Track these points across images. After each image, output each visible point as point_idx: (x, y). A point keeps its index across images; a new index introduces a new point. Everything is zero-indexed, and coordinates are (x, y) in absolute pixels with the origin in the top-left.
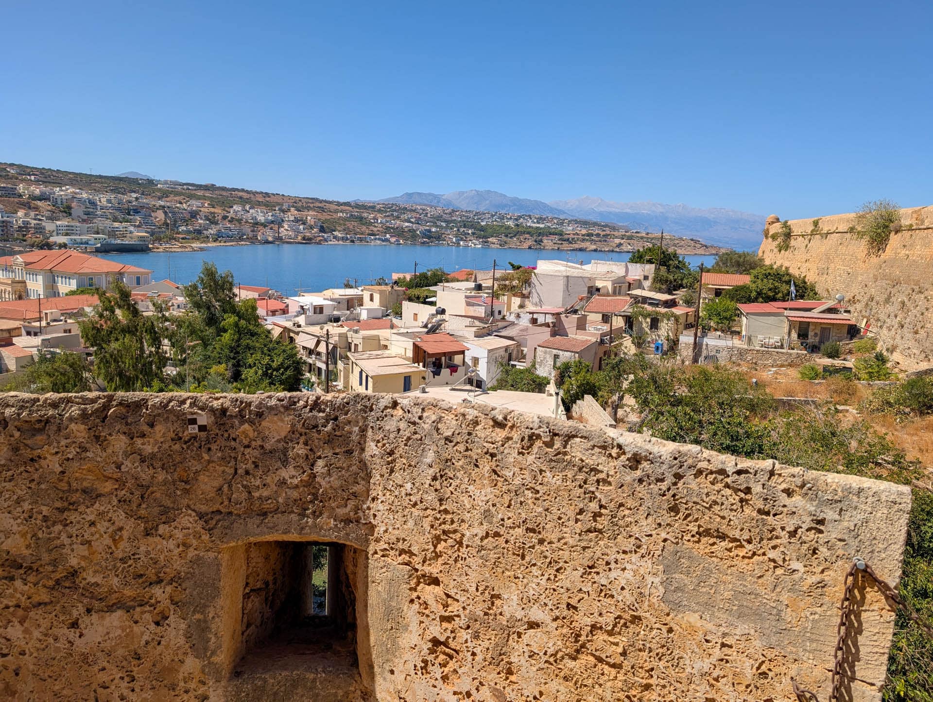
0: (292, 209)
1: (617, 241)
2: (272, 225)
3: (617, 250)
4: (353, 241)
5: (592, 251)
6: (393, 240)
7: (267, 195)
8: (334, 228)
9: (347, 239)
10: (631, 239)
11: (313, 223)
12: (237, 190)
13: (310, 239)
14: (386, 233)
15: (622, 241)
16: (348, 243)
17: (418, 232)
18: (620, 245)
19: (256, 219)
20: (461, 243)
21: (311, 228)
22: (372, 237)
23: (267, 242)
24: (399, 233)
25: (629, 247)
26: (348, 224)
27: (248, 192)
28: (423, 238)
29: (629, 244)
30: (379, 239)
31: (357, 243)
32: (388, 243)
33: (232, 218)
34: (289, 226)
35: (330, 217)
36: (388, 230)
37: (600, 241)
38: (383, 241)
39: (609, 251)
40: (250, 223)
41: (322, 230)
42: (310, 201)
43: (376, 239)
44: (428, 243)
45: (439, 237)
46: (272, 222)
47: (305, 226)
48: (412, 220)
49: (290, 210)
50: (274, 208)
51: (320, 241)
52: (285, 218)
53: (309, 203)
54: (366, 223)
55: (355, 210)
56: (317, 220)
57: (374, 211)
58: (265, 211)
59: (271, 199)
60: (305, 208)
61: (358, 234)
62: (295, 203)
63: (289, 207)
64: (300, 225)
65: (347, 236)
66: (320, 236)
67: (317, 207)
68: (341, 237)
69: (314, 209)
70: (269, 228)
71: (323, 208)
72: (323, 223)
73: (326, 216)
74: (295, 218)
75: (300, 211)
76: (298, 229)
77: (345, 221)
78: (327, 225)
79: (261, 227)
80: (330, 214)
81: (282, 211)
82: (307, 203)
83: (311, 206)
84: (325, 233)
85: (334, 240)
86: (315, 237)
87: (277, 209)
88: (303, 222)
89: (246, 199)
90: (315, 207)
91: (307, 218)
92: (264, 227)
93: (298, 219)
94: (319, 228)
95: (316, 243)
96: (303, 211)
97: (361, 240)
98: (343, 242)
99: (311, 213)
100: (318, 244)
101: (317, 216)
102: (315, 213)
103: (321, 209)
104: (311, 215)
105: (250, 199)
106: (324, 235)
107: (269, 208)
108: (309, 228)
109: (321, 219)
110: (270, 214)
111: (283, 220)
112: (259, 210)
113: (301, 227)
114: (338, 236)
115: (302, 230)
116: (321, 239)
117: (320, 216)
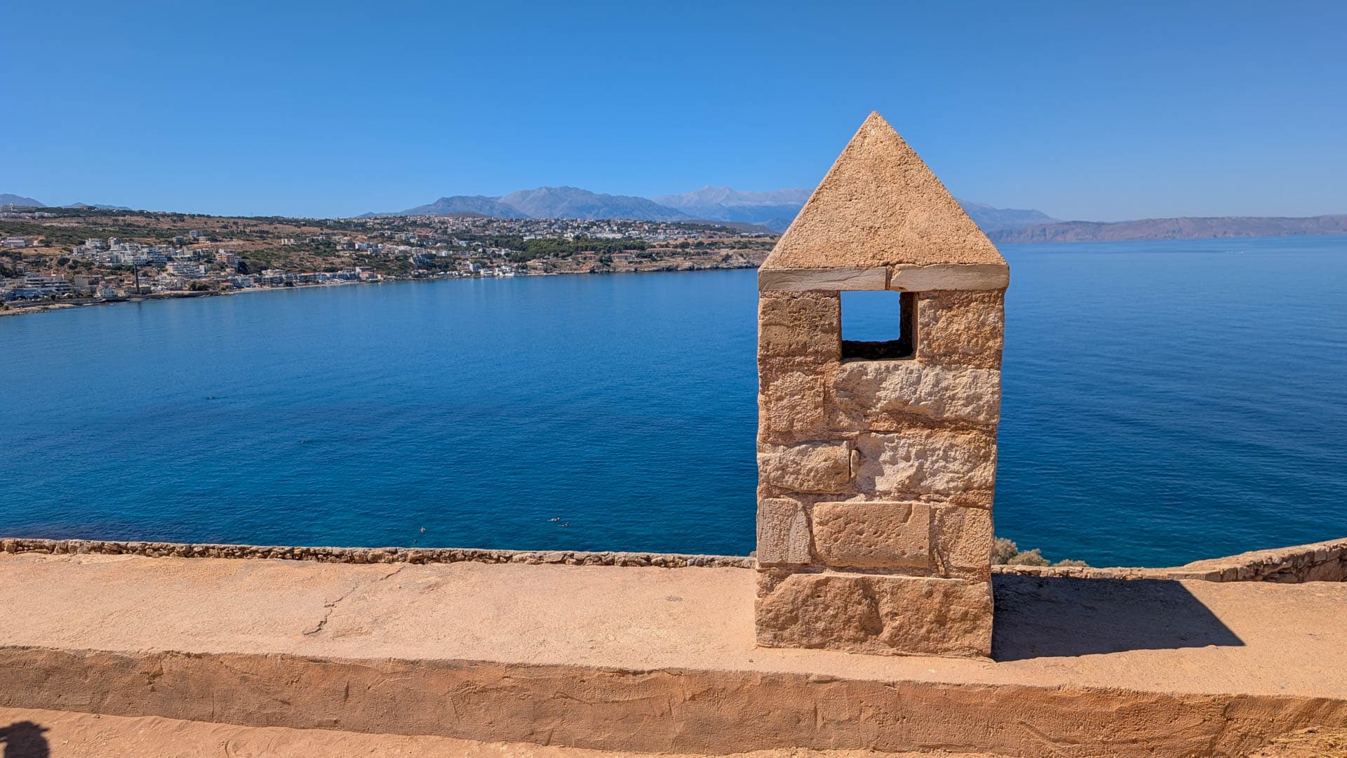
0: (202, 239)
1: (724, 252)
2: (147, 269)
3: (724, 265)
4: (290, 284)
5: (687, 270)
6: (364, 275)
7: (181, 217)
8: (264, 263)
9: (281, 280)
10: (746, 247)
11: (225, 260)
12: (131, 213)
13: (204, 287)
14: (355, 265)
15: (731, 252)
16: (281, 287)
17: (411, 260)
18: (727, 258)
19: (118, 261)
20: (482, 272)
21: (222, 267)
22: (328, 275)
23: (115, 300)
24: (379, 263)
25: (742, 260)
26: (295, 257)
27: (148, 215)
28: (419, 267)
29: (742, 255)
30: (340, 277)
31: (299, 286)
32: (356, 282)
33: (75, 262)
34: (176, 268)
35: (267, 246)
36: (360, 259)
37: (698, 254)
38: (348, 279)
39: (711, 268)
40: (108, 268)
41: (242, 268)
42: (254, 222)
43: (334, 277)
44: (426, 275)
45: (447, 265)
46: (148, 263)
47: (210, 265)
48: (412, 241)
49: (198, 240)
50: (170, 240)
51: (223, 289)
52: (176, 254)
53: (249, 225)
54: (325, 251)
55: (325, 231)
56: (239, 254)
57: (357, 231)
58: (139, 246)
59: (179, 224)
60: (232, 235)
61: (304, 272)
62: (225, 227)
63: (199, 236)
64: (201, 264)
65: (284, 276)
66: (227, 281)
67: (257, 232)
68: (271, 279)
69: (249, 236)
70: (140, 273)
71: (268, 232)
72: (244, 258)
73: (260, 245)
74: (195, 253)
75: (216, 241)
76: (192, 271)
77: (289, 252)
78: (253, 260)
79: (128, 273)
80: (269, 241)
81: (182, 243)
82: (245, 226)
83: (248, 231)
84: (244, 274)
85: (257, 285)
86: (218, 282)
87: (174, 239)
88: (209, 259)
89: (139, 227)
90: (254, 232)
91: (217, 252)
92: (133, 273)
93: (202, 254)
94: (237, 266)
95: (212, 294)
96: (220, 241)
97: (306, 280)
98: (272, 286)
99: (235, 242)
100: (217, 294)
101: (242, 248)
102: (241, 243)
103: (263, 235)
104: (234, 245)
105: (144, 227)
106: (240, 278)
107: (162, 239)
108: (218, 267)
109: (247, 252)
110: (146, 250)
111: (170, 259)
112: (127, 245)
113: (202, 267)
114: (267, 277)
115: (203, 271)
116: (227, 287)
117: (250, 247)
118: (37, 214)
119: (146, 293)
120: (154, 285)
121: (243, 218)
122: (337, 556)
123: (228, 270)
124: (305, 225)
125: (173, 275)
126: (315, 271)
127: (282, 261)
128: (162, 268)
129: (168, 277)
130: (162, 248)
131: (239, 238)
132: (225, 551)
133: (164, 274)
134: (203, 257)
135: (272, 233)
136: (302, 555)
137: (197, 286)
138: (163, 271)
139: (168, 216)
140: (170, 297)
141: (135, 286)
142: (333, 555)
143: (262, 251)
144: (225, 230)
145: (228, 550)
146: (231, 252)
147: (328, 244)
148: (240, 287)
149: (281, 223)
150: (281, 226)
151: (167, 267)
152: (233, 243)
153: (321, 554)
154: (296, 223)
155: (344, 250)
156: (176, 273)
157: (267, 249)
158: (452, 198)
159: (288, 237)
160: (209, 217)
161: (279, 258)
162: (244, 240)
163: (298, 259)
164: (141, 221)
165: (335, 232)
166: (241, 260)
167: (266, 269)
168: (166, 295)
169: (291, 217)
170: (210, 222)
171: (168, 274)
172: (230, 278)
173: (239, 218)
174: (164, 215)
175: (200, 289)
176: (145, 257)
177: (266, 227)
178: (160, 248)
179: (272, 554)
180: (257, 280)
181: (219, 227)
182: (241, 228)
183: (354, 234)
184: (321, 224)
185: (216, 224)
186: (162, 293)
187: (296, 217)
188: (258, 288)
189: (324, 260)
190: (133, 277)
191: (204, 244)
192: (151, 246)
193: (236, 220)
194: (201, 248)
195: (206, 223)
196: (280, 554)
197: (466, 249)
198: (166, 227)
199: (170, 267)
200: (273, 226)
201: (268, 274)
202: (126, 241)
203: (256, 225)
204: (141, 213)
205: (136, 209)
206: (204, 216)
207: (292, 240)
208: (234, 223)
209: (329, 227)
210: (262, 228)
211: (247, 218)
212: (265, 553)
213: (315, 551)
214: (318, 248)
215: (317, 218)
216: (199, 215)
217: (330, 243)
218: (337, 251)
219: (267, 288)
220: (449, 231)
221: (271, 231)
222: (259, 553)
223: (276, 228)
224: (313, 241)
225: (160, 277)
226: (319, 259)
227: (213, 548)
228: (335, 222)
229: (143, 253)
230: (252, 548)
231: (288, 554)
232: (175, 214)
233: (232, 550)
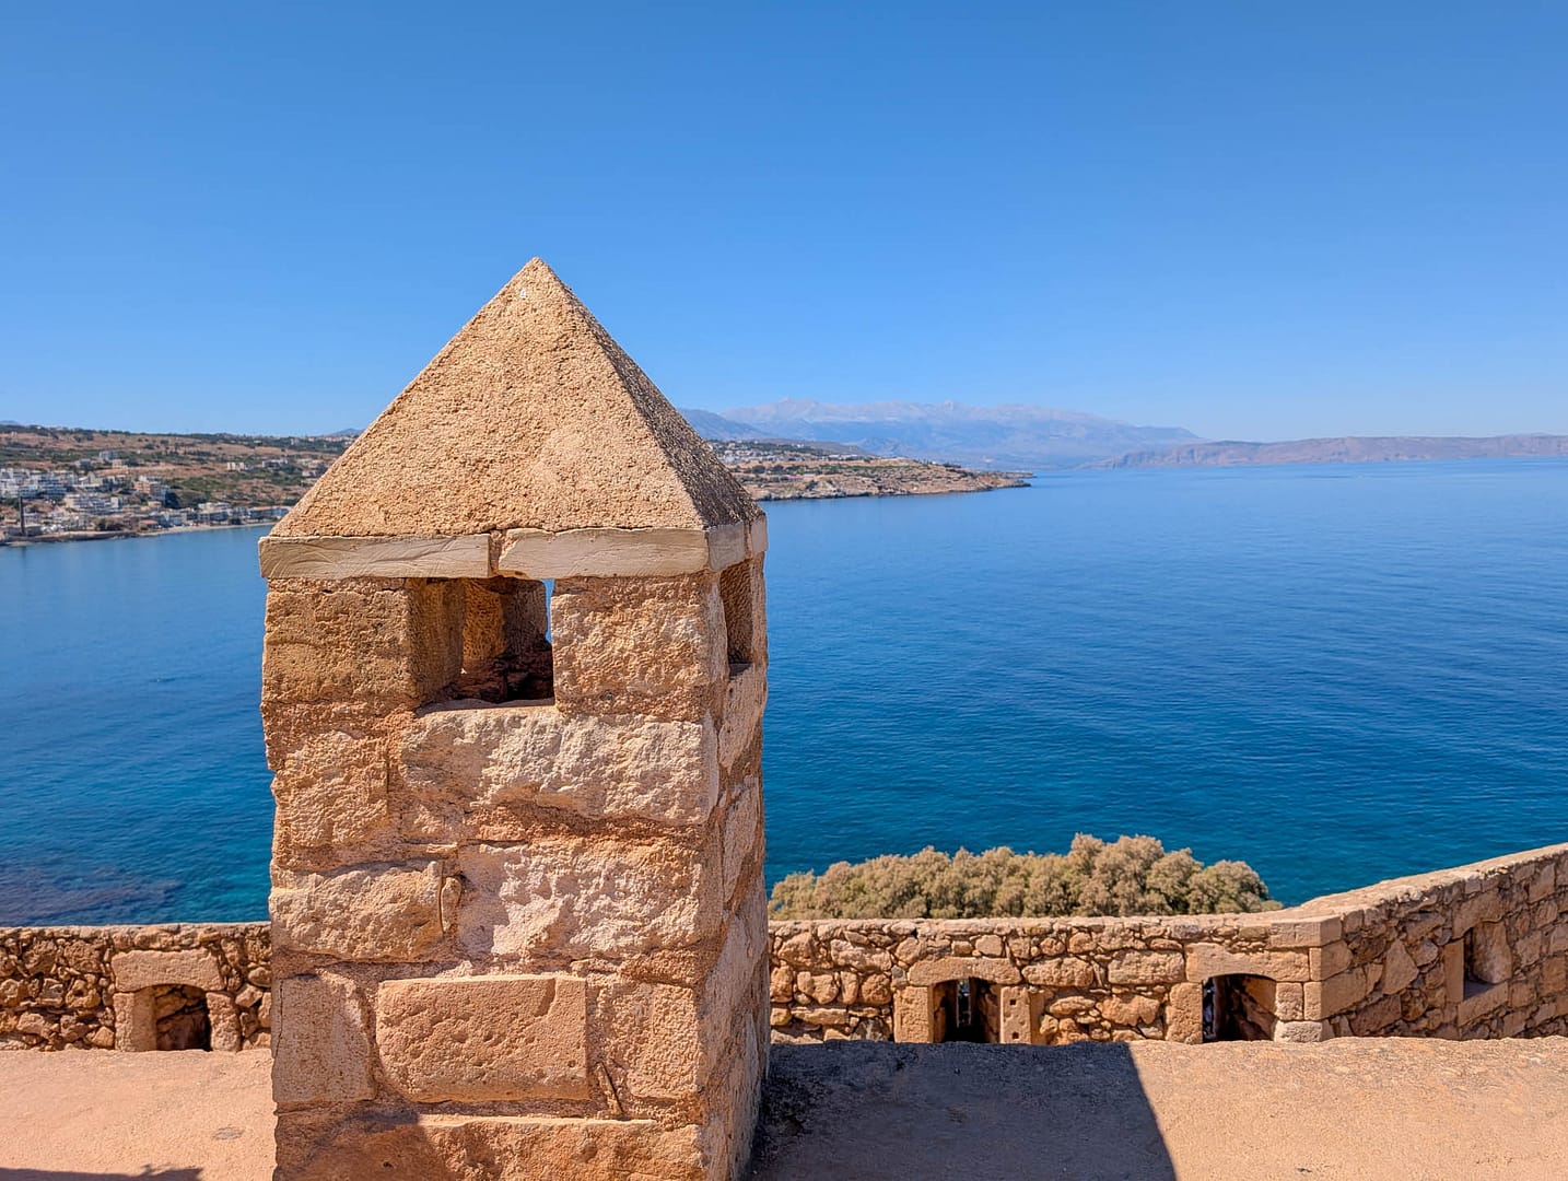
0: (116, 462)
1: (808, 478)
2: (38, 502)
3: (808, 494)
4: (236, 522)
5: (762, 500)
7: (89, 434)
8: (202, 495)
9: (225, 517)
10: (836, 472)
11: (147, 491)
12: (19, 429)
13: (116, 527)
15: (816, 478)
16: (225, 525)
18: (812, 485)
21: (143, 500)
25: (830, 487)
26: (244, 486)
27: (43, 432)
29: (830, 482)
31: (248, 524)
34: (78, 502)
35: (206, 472)
37: (777, 481)
39: (791, 498)
41: (171, 501)
42: (191, 441)
46: (39, 495)
47: (126, 497)
49: (111, 464)
50: (71, 464)
51: (144, 529)
52: (80, 482)
53: (183, 445)
54: (287, 479)
55: (288, 452)
56: (167, 482)
57: (331, 452)
58: (28, 472)
59: (86, 444)
60: (158, 458)
61: (257, 505)
62: (149, 447)
63: (111, 459)
64: (113, 496)
65: (229, 511)
66: (149, 518)
67: (194, 454)
68: (211, 515)
69: (183, 458)
70: (27, 507)
71: (209, 454)
72: (175, 487)
73: (197, 471)
74: (105, 481)
75: (136, 465)
76: (101, 505)
77: (237, 480)
78: (186, 490)
79: (10, 509)
80: (210, 465)
81: (87, 468)
82: (177, 446)
83: (181, 451)
84: (173, 508)
85: (191, 523)
86: (137, 520)
87: (77, 464)
88: (125, 488)
89: (29, 447)
90: (190, 453)
91: (137, 480)
92: (17, 508)
93: (115, 482)
94: (164, 498)
95: (127, 536)
96: (142, 465)
97: (260, 516)
98: (212, 525)
99: (162, 467)
100: (134, 536)
101: (172, 474)
102: (171, 467)
103: (201, 457)
104: (160, 471)
105: (36, 447)
106: (167, 514)
107: (60, 463)
108: (138, 500)
109: (178, 479)
110: (37, 478)
111: (70, 490)
112: (11, 471)
113: (115, 500)
114: (205, 512)
115: (116, 506)
116: (149, 526)
117: (182, 473)
119: (34, 534)
120: (46, 523)
121: (175, 435)
123: (150, 503)
124: (259, 445)
125: (74, 510)
126: (272, 504)
127: (227, 492)
128: (58, 499)
129: (67, 512)
130: (60, 475)
131: (167, 462)
133: (61, 510)
134: (117, 486)
135: (214, 455)
137: (107, 524)
138: (60, 505)
139: (71, 433)
140: (68, 539)
141: (19, 525)
143: (200, 479)
144: (150, 452)
146: (156, 480)
147: (291, 470)
148: (166, 526)
149: (227, 441)
150: (227, 445)
151: (65, 500)
152: (159, 468)
154: (249, 442)
155: (312, 476)
156: (78, 507)
157: (206, 476)
159: (237, 460)
160: (127, 434)
161: (224, 487)
162: (175, 464)
163: (249, 489)
164: (33, 439)
165: (301, 453)
166: (170, 491)
167: (204, 501)
168: (62, 537)
169: (242, 435)
170: (128, 441)
171: (67, 509)
172: (153, 514)
173: (169, 435)
174: (65, 432)
175: (110, 529)
176: (35, 486)
177: (206, 448)
178: (58, 475)
180: (190, 517)
181: (141, 448)
182: (172, 449)
183: (327, 456)
184: (283, 443)
185: (137, 444)
186: (57, 535)
187: (248, 435)
188: (192, 526)
189: (285, 489)
190: (17, 514)
191: (119, 470)
192: (45, 472)
193: (165, 438)
194: (115, 475)
195: (123, 442)
198: (67, 447)
199: (69, 500)
200: (215, 446)
201: (207, 508)
202: (10, 466)
203: (192, 445)
204: (33, 429)
205: (26, 423)
206: (120, 433)
207: (242, 464)
208: (163, 442)
209: (293, 447)
210: (203, 448)
211: (180, 436)
214: (276, 475)
215: (278, 436)
216: (114, 432)
217: (293, 468)
218: (304, 478)
219: (205, 527)
221: (213, 452)
223: (220, 449)
224: (271, 465)
225: (54, 513)
226: (279, 489)
228: (301, 441)
229: (32, 482)
232: (80, 431)
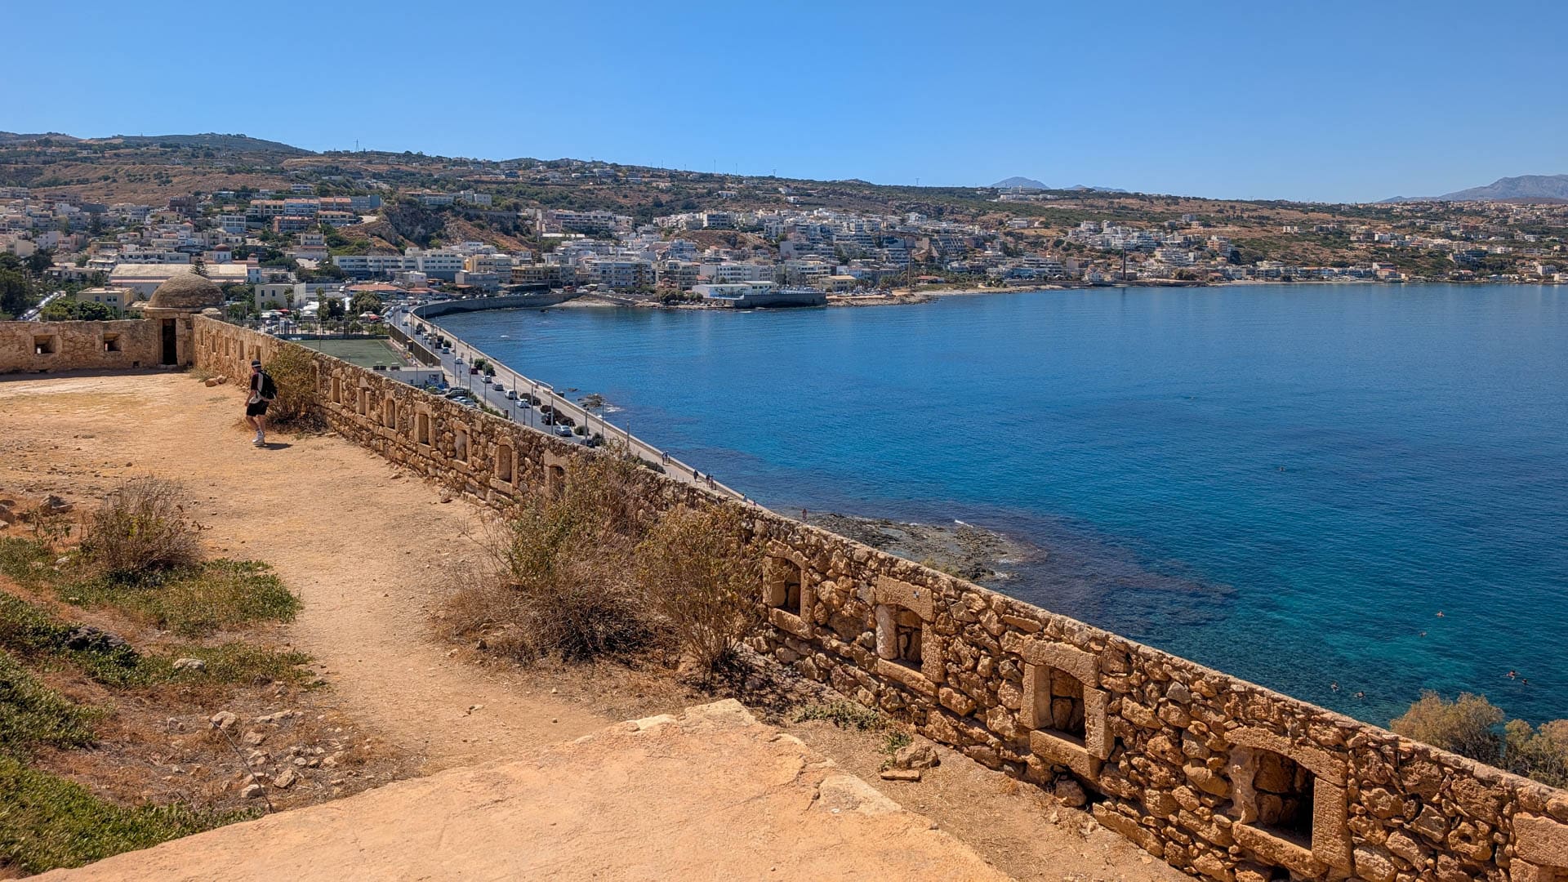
0: (1195, 223)
2: (1136, 254)
4: (1288, 279)
6: (1383, 273)
7: (1175, 200)
8: (1260, 253)
9: (1278, 274)
11: (1216, 248)
12: (1127, 195)
13: (1191, 277)
14: (1372, 260)
16: (1277, 281)
17: (1450, 257)
19: (1108, 245)
20: (1557, 277)
21: (1213, 256)
22: (1336, 270)
23: (1100, 284)
24: (1404, 259)
26: (1297, 248)
27: (1143, 198)
28: (1460, 267)
30: (1352, 273)
31: (1298, 281)
32: (1371, 281)
33: (1069, 244)
34: (1165, 255)
35: (1266, 234)
36: (1379, 253)
38: (1360, 276)
40: (1099, 251)
41: (1235, 258)
42: (1254, 206)
43: (1344, 273)
44: (1470, 278)
45: (1502, 266)
46: (1137, 248)
47: (1200, 253)
48: (1454, 232)
49: (1190, 225)
50: (1161, 224)
51: (1212, 280)
52: (1166, 239)
53: (1247, 210)
54: (1335, 242)
55: (1338, 218)
56: (1233, 241)
57: (1379, 219)
58: (1131, 230)
59: (1173, 208)
60: (1227, 221)
61: (1306, 265)
62: (1221, 211)
63: (1191, 220)
64: (1191, 251)
65: (1281, 269)
66: (1217, 271)
67: (1256, 218)
68: (1267, 271)
69: (1246, 221)
70: (1128, 258)
71: (1268, 218)
72: (1239, 246)
73: (1258, 233)
74: (1186, 239)
75: (1210, 226)
76: (1181, 259)
77: (1291, 242)
78: (1248, 249)
79: (1116, 258)
80: (1269, 228)
81: (1173, 228)
82: (1243, 211)
83: (1245, 216)
84: (1236, 264)
85: (1249, 277)
86: (1207, 272)
87: (1166, 224)
88: (1199, 245)
89: (1133, 209)
90: (1253, 217)
91: (1209, 239)
92: (1121, 257)
93: (1192, 240)
94: (1229, 255)
95: (1199, 285)
96: (1214, 226)
97: (1308, 275)
98: (1267, 280)
99: (1230, 228)
100: (1204, 285)
101: (1237, 235)
102: (1237, 229)
103: (1262, 221)
104: (1228, 232)
105: (1138, 210)
106: (1230, 268)
107: (1153, 223)
108: (1209, 255)
109: (1242, 239)
110: (1136, 234)
111: (1160, 245)
112: (1119, 228)
113: (1191, 255)
114: (1262, 269)
115: (1192, 259)
116: (1216, 278)
117: (1245, 234)
118: (1041, 196)
119: (1131, 280)
120: (1141, 271)
121: (1242, 201)
122: (1481, 781)
123: (1218, 259)
124: (1313, 211)
125: (1161, 262)
126: (1320, 264)
127: (1281, 252)
128: (1150, 252)
129: (1156, 263)
130: (1153, 233)
131: (1234, 224)
132: (1279, 705)
133: (1152, 260)
134: (1194, 243)
135: (1273, 220)
136: (1413, 756)
137: (1184, 274)
138: (1151, 257)
139: (1163, 198)
140: (1155, 285)
141: (1122, 271)
142: (1475, 777)
143: (1260, 240)
144: (1220, 215)
145: (1284, 705)
146: (1224, 239)
147: (1340, 234)
148: (1230, 279)
149: (1284, 207)
150: (1284, 211)
151: (1156, 253)
152: (1228, 229)
153: (1450, 767)
154: (1303, 208)
155: (1359, 241)
156: (1163, 259)
157: (1264, 237)
158: (1519, 178)
159: (1292, 224)
160: (1204, 200)
161: (1279, 248)
162: (1241, 226)
163: (1300, 250)
164: (1134, 203)
165: (1350, 219)
166: (1235, 249)
167: (1261, 259)
168: (1151, 282)
169: (1297, 201)
170: (1205, 206)
171: (1156, 260)
172: (1220, 268)
173: (1237, 201)
174: (1159, 198)
175: (1187, 278)
176: (1134, 241)
177: (1266, 213)
178: (1151, 232)
179: (1358, 735)
180: (1249, 273)
181: (1214, 212)
182: (1238, 213)
183: (1375, 222)
184: (1333, 210)
185: (1212, 209)
186: (1148, 280)
187: (1302, 202)
188: (1250, 281)
189: (1333, 252)
190: (1121, 262)
191: (1197, 228)
192: (1143, 230)
193: (1233, 204)
194: (1193, 234)
195: (1200, 207)
196: (1375, 742)
197: (1534, 245)
198: (1159, 210)
199: (1158, 254)
200: (1275, 211)
201: (1264, 266)
202: (1119, 224)
203: (1255, 210)
204: (1136, 196)
205: (1132, 191)
206: (1199, 199)
207: (1296, 228)
208: (1231, 207)
209: (1342, 214)
210: (1263, 213)
211: (1246, 202)
212: (1347, 731)
213: (1439, 757)
214: (1327, 238)
215: (1329, 202)
216: (1194, 198)
217: (1342, 233)
218: (1351, 242)
219: (1261, 281)
220: (1511, 221)
221: (1272, 217)
222: (1336, 726)
223: (1278, 213)
224: (1321, 229)
225: (1147, 263)
226: (1327, 251)
227: (1262, 694)
228: (1351, 207)
229: (1133, 238)
230: (1324, 716)
231: (1388, 747)
232: (1169, 197)
233: (1292, 707)
